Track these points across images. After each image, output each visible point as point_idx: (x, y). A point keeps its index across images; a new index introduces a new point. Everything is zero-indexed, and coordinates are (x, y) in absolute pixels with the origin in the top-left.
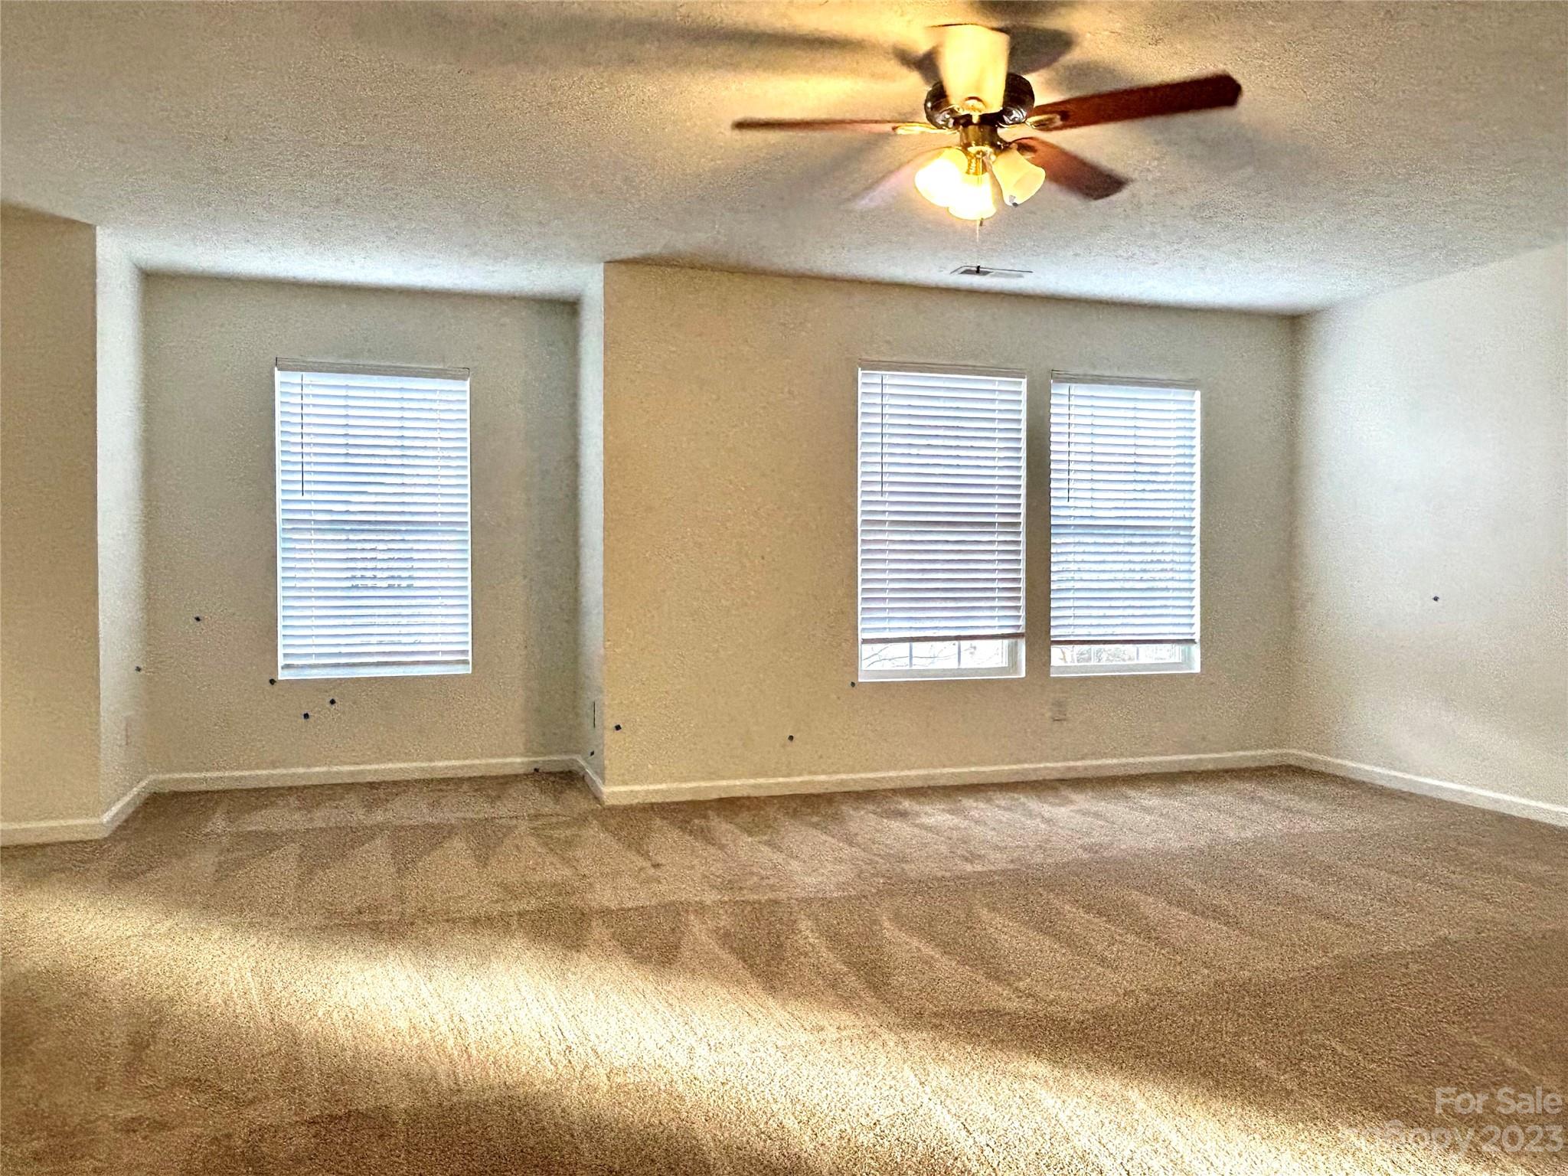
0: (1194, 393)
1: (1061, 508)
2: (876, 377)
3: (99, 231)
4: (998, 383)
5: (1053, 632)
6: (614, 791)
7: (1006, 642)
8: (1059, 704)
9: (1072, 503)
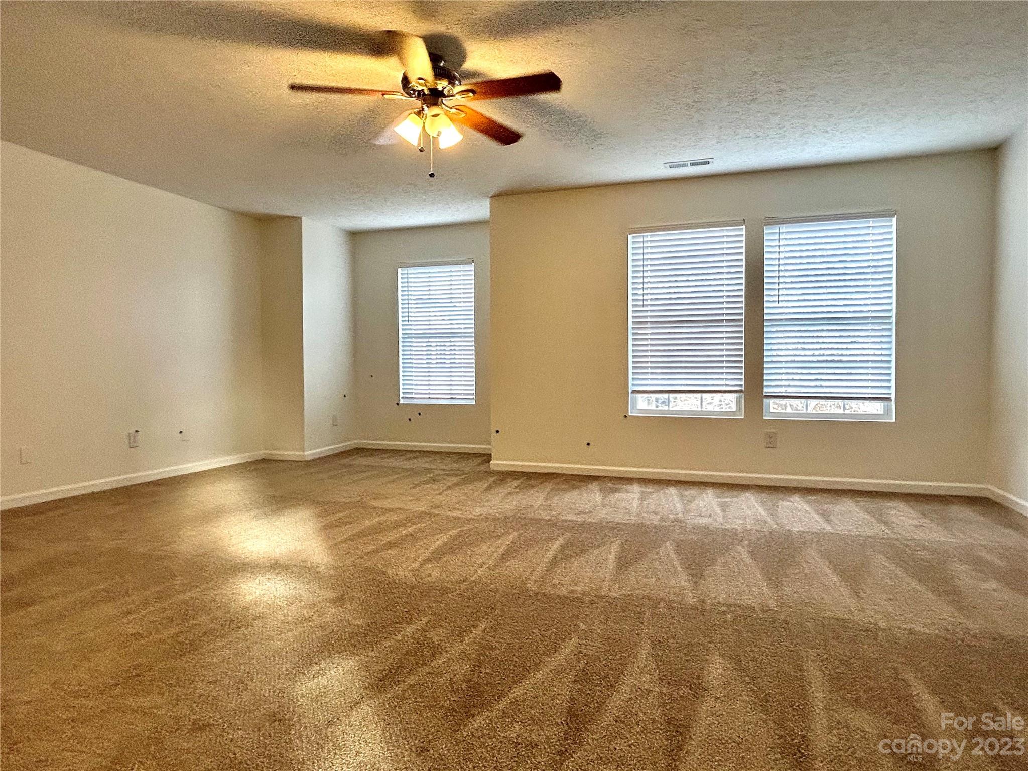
0: (892, 220)
1: (771, 306)
2: (640, 237)
3: (303, 219)
4: (725, 232)
5: (765, 390)
6: (497, 464)
7: (734, 395)
8: (770, 436)
9: (781, 304)
